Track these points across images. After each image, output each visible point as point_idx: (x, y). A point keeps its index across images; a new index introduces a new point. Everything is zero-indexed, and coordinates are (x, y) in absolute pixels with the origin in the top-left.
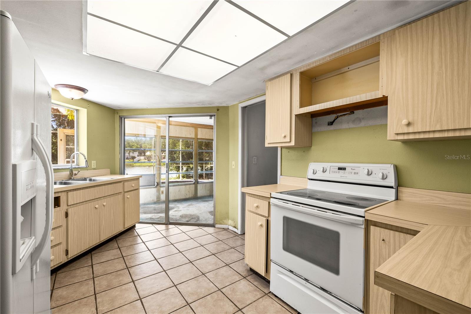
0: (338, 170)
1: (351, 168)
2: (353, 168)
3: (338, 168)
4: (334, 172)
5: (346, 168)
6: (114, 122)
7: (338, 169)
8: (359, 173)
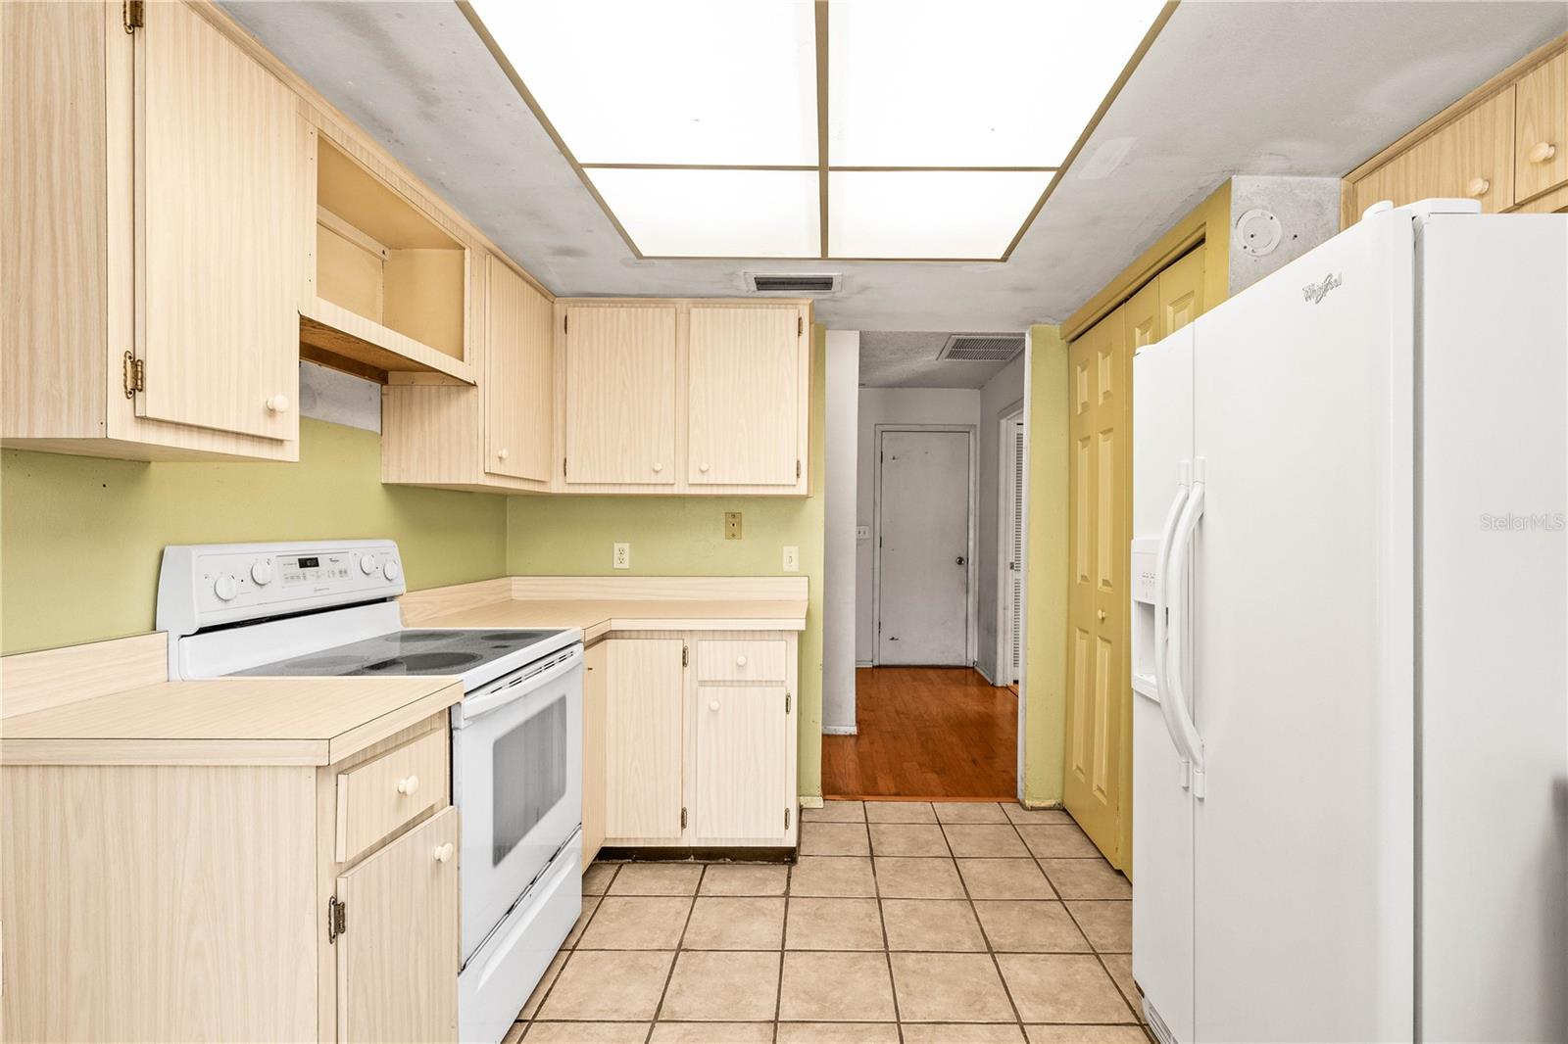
0: (301, 567)
1: (331, 556)
2: (334, 557)
3: (300, 560)
4: (292, 578)
5: (316, 559)
7: (298, 565)
8: (348, 572)
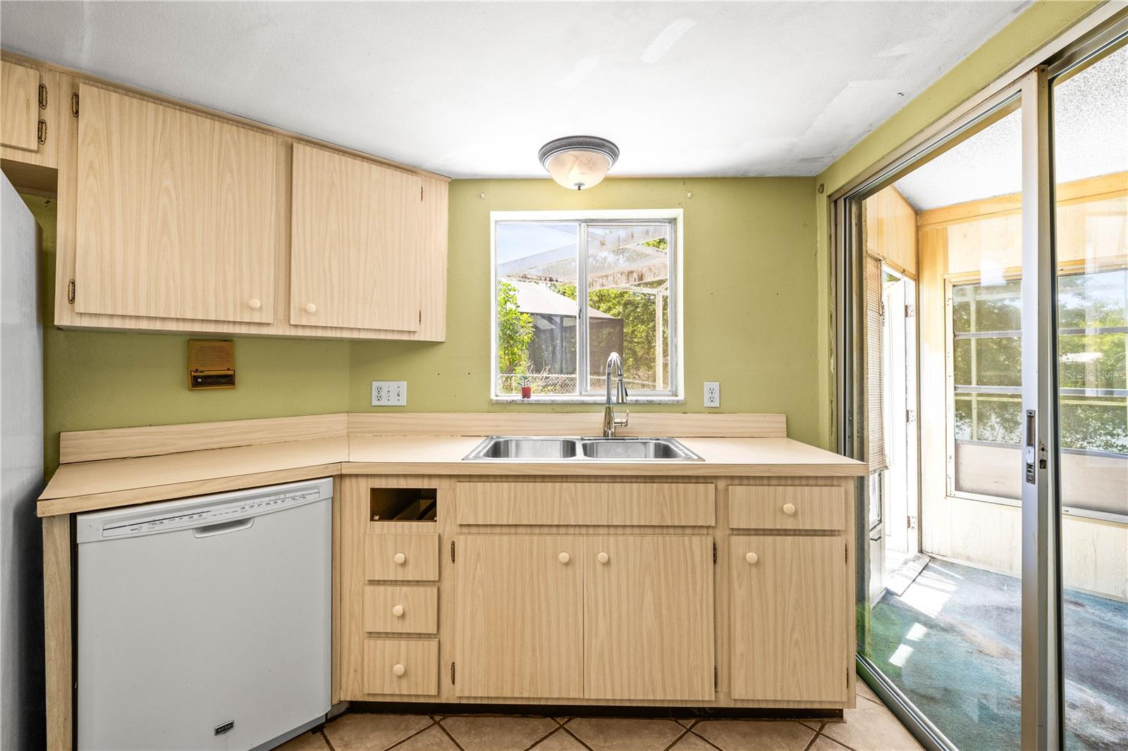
6: (812, 228)
